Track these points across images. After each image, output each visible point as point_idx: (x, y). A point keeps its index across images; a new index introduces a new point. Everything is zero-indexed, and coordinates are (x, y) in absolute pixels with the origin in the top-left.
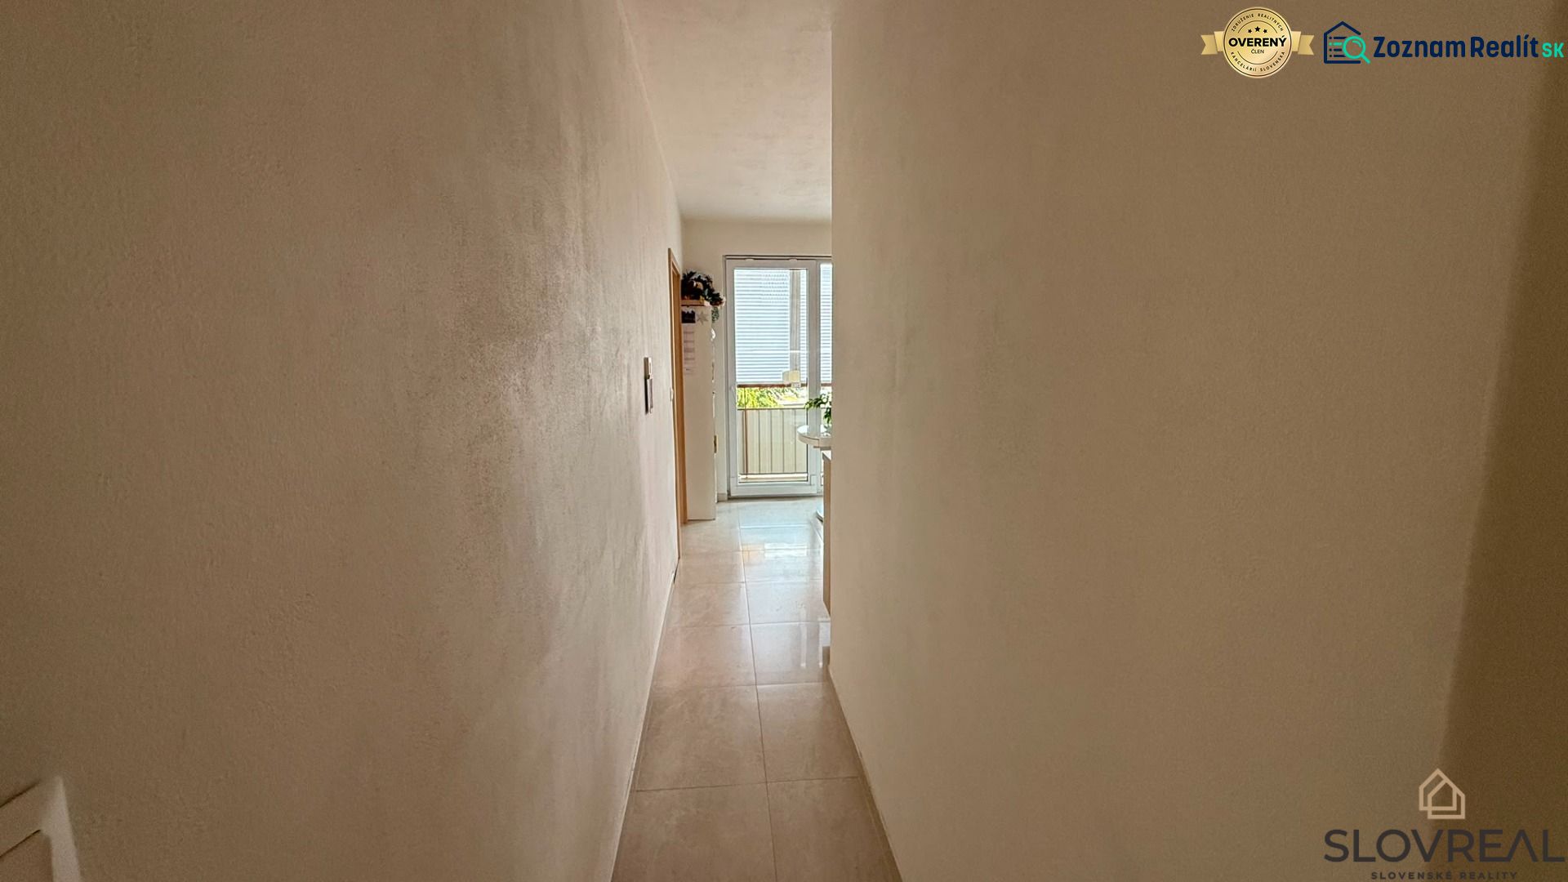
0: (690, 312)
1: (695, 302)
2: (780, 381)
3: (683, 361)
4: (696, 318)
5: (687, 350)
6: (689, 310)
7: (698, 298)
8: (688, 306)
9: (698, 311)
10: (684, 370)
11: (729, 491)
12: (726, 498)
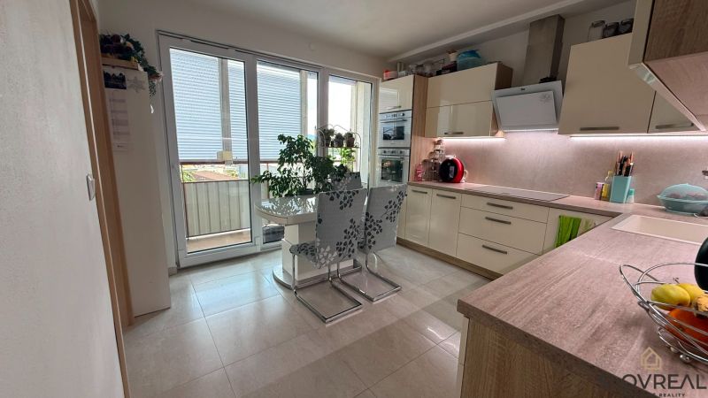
0: (117, 75)
1: (123, 63)
2: (215, 158)
3: (112, 135)
4: (128, 84)
5: (116, 123)
6: (117, 72)
7: (128, 59)
8: (113, 67)
9: (130, 76)
10: (114, 148)
11: (178, 264)
12: (175, 270)
